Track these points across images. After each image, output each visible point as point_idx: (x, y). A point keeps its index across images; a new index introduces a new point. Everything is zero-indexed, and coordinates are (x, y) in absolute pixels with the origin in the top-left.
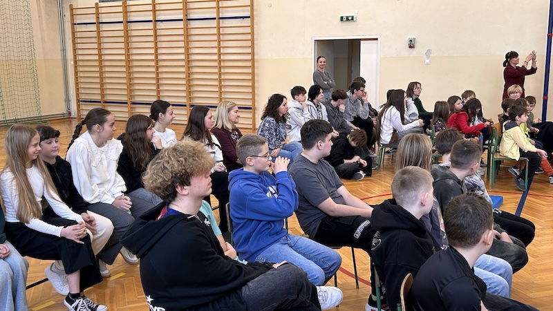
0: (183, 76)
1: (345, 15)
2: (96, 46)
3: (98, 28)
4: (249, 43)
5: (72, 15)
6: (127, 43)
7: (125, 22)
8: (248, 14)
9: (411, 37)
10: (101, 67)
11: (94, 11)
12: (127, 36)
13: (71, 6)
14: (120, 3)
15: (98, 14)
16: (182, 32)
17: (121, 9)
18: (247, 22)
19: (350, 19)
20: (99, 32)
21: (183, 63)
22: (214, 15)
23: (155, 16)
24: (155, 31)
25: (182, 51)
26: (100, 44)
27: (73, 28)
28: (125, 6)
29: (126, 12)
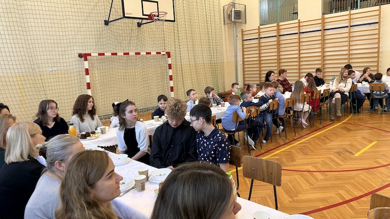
2: (257, 52)
3: (259, 41)
5: (243, 35)
6: (279, 48)
7: (278, 36)
10: (260, 64)
11: (255, 31)
12: (279, 44)
13: (242, 30)
14: (276, 25)
15: (259, 33)
16: (319, 38)
17: (275, 28)
20: (260, 44)
21: (320, 58)
23: (299, 30)
24: (299, 39)
27: (243, 43)
28: (278, 26)
29: (278, 30)
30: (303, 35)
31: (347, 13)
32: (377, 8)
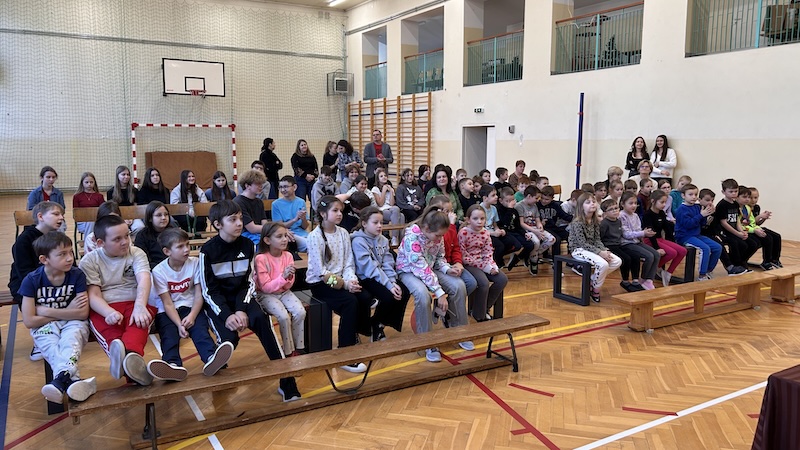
1: (477, 108)
3: (360, 119)
4: (426, 129)
5: (349, 110)
7: (372, 115)
8: (427, 108)
9: (510, 125)
11: (358, 107)
13: (349, 103)
14: (369, 101)
15: (360, 109)
16: (396, 121)
17: (369, 105)
18: (426, 114)
19: (479, 111)
20: (360, 122)
22: (411, 109)
23: (385, 110)
24: (385, 121)
25: (396, 135)
26: (360, 130)
27: (349, 119)
28: (372, 103)
29: (372, 107)
30: (388, 116)
31: (411, 96)
32: (427, 94)
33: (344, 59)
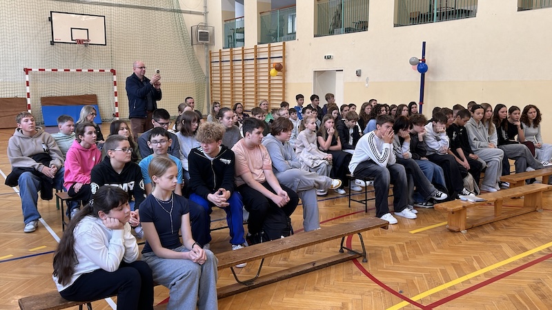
0: (254, 93)
1: (327, 55)
2: (219, 75)
3: (221, 64)
5: (211, 57)
6: (232, 74)
7: (231, 61)
8: (282, 55)
9: (357, 69)
10: (221, 88)
11: (218, 54)
12: (232, 69)
13: (210, 51)
14: (229, 50)
15: (220, 56)
16: (253, 66)
17: (229, 53)
18: (280, 60)
19: (329, 58)
20: (221, 67)
21: (253, 86)
22: (267, 56)
23: (243, 57)
24: (243, 66)
25: (253, 78)
26: (221, 74)
27: (211, 64)
28: (231, 52)
29: (232, 55)
30: (246, 63)
31: (267, 45)
32: (281, 43)
33: (205, 14)
